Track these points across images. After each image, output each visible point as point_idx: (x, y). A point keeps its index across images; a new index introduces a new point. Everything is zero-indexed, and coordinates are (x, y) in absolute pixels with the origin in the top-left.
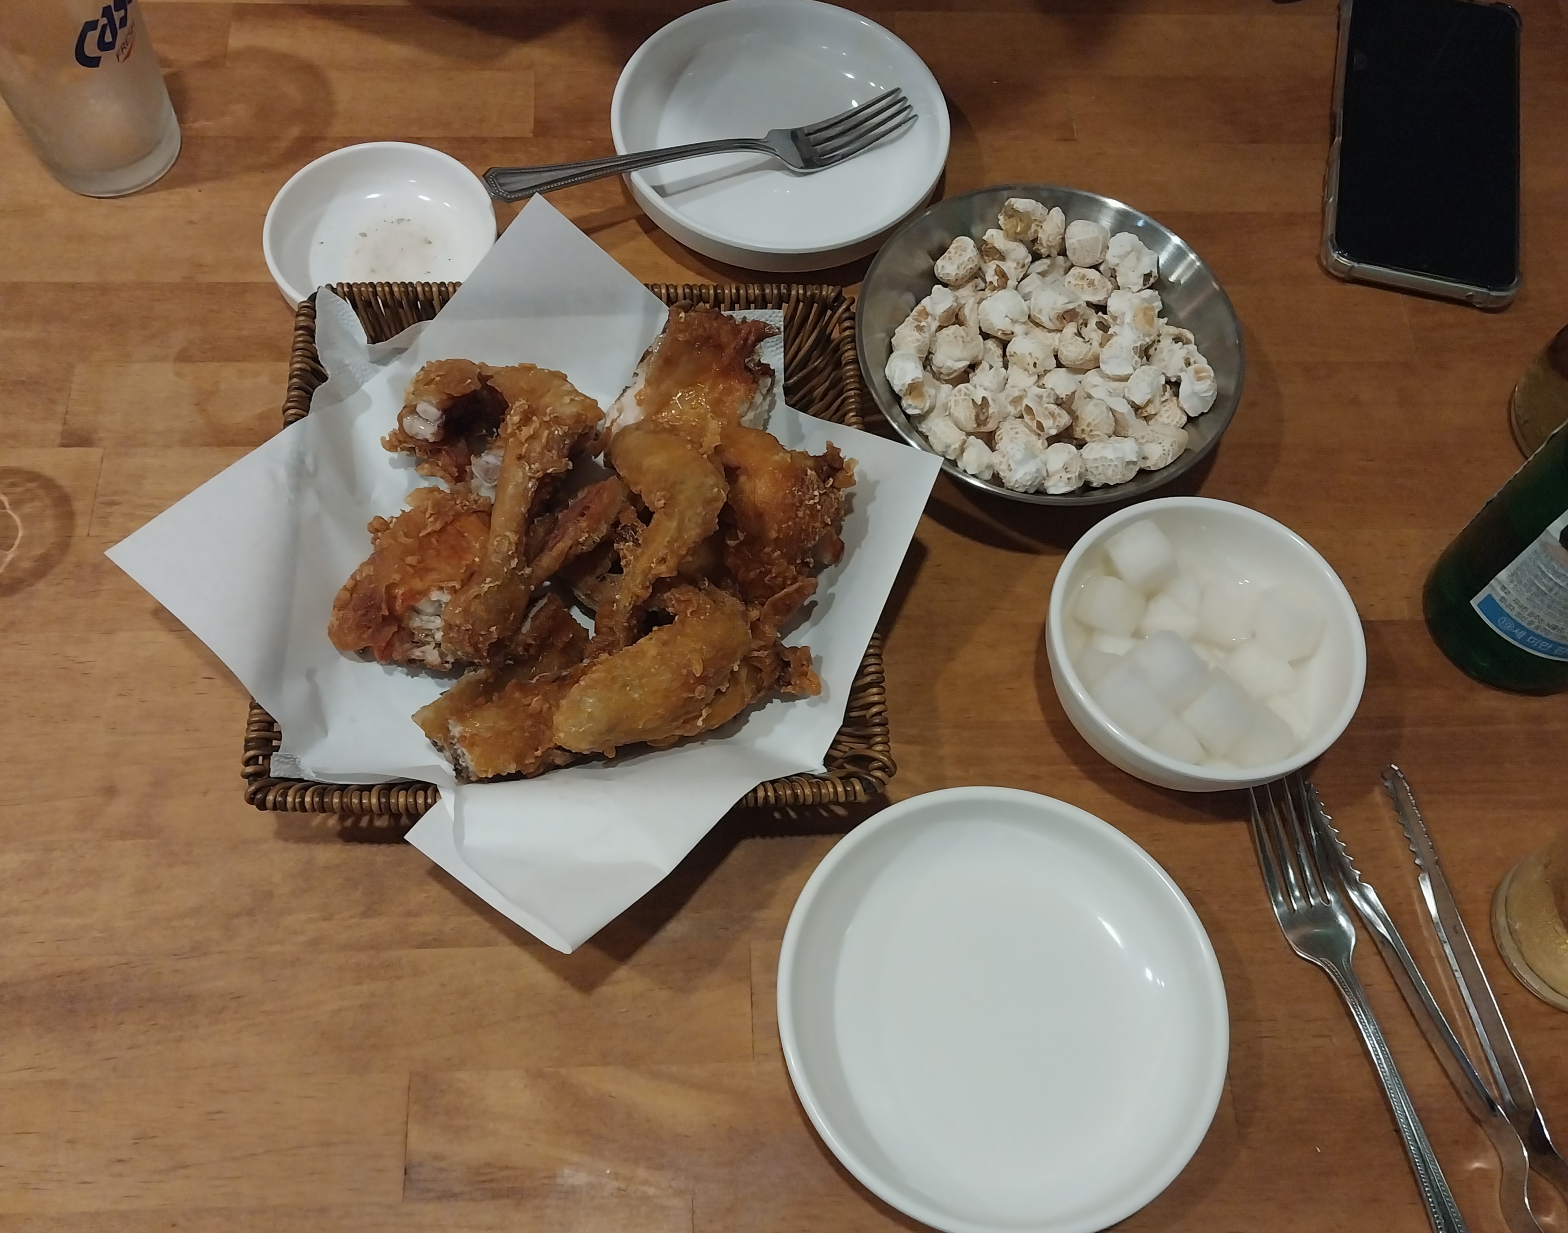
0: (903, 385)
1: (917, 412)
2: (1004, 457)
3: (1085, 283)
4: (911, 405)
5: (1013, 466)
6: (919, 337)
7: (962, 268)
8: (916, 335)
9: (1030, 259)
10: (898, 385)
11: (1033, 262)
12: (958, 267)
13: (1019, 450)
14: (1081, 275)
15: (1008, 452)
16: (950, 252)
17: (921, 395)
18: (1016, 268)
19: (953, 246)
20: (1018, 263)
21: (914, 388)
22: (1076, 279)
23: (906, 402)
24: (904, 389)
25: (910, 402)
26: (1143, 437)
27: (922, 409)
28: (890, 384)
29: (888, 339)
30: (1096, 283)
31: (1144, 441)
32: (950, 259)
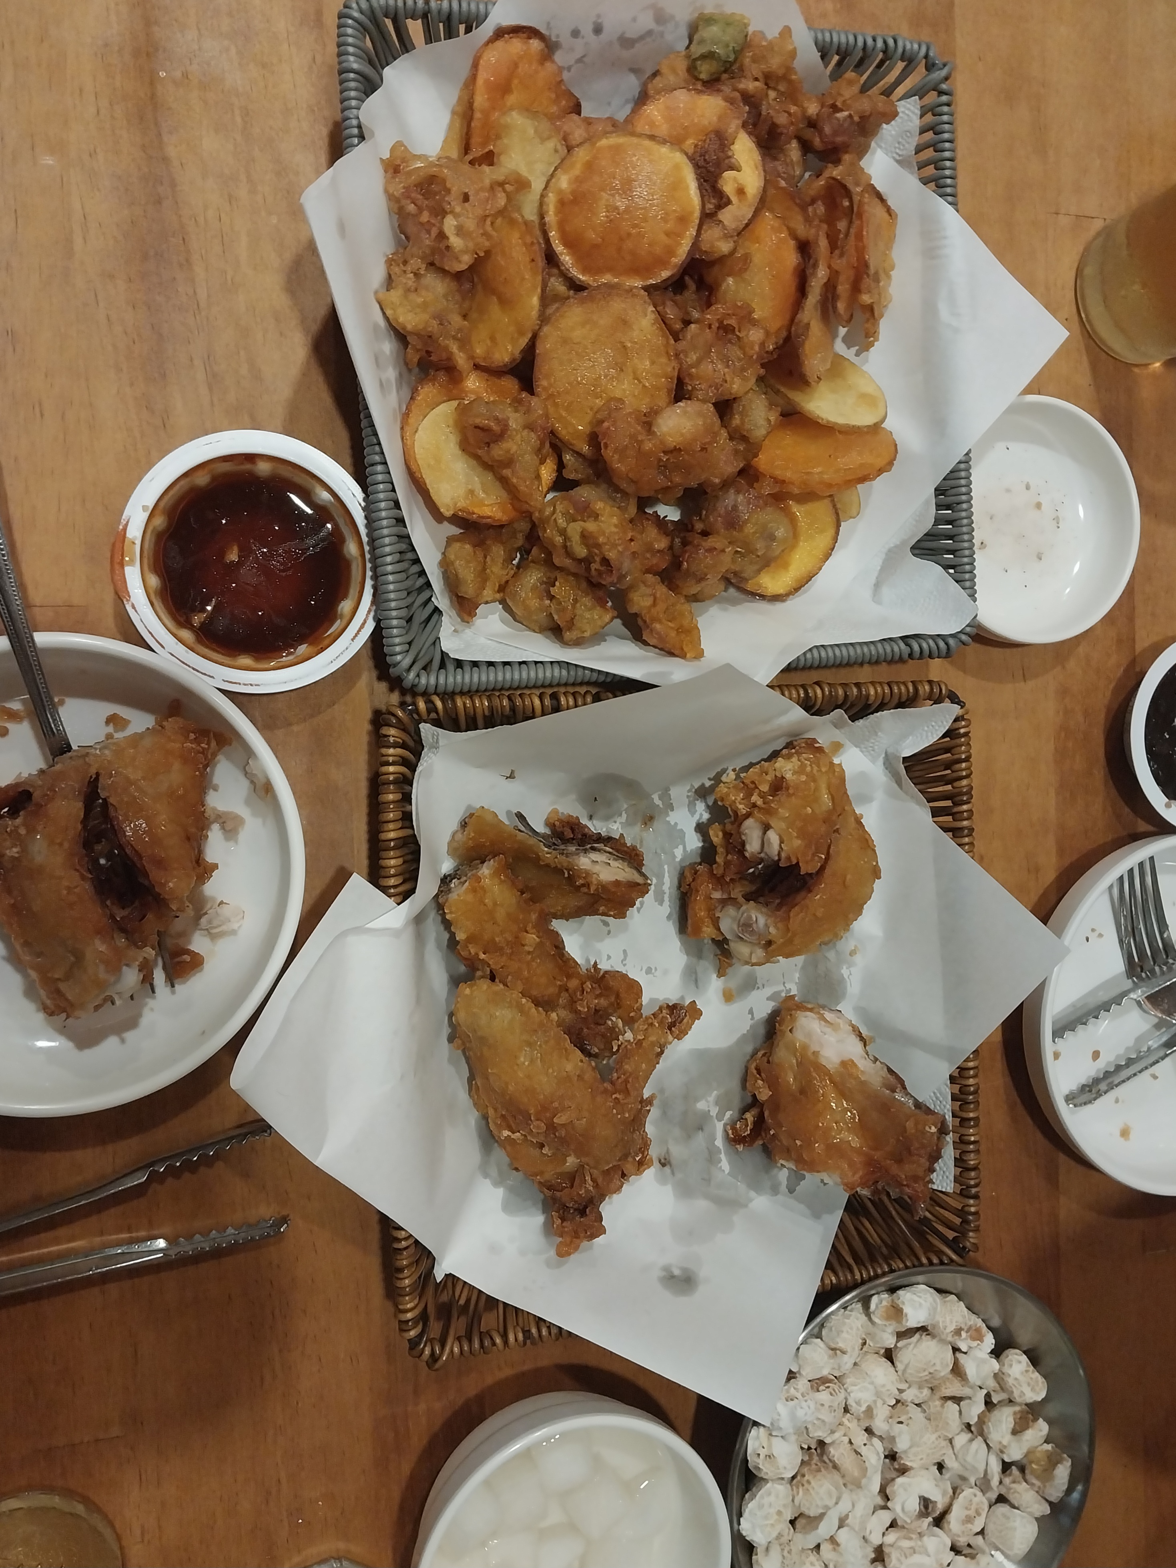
0: (903, 1303)
1: (873, 1306)
2: (803, 1395)
3: (972, 1513)
4: (881, 1303)
5: (791, 1403)
6: (949, 1330)
7: (1015, 1383)
8: (952, 1327)
9: (1007, 1460)
10: (905, 1296)
11: (1003, 1462)
12: (1016, 1379)
13: (806, 1414)
14: (981, 1511)
15: (806, 1401)
16: (1033, 1372)
17: (888, 1318)
18: (1000, 1443)
19: (1039, 1377)
20: (1005, 1447)
21: (897, 1312)
22: (978, 1504)
23: (885, 1298)
24: (899, 1302)
25: (884, 1303)
26: (789, 1552)
27: (874, 1313)
28: (908, 1286)
29: (954, 1291)
30: (969, 1526)
31: (786, 1553)
32: (1027, 1371)
